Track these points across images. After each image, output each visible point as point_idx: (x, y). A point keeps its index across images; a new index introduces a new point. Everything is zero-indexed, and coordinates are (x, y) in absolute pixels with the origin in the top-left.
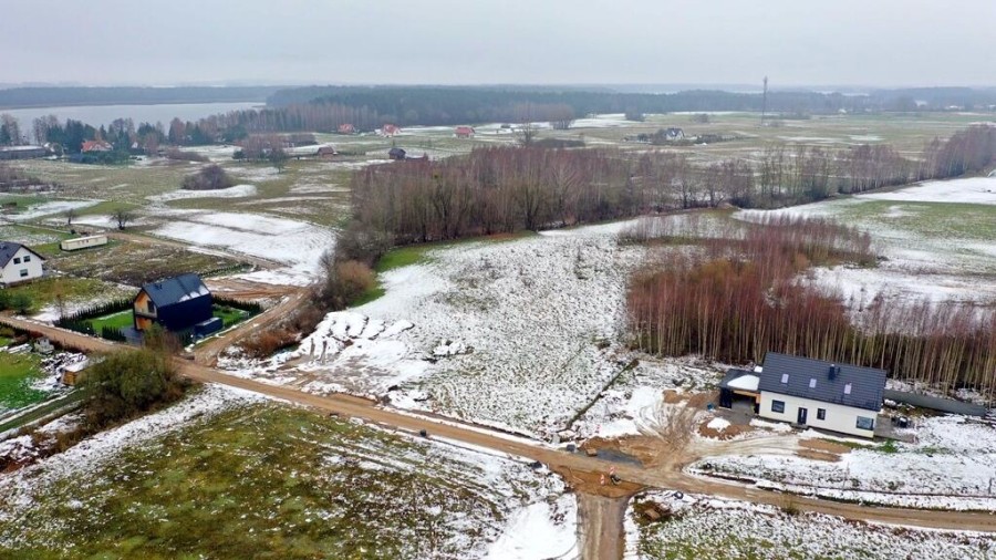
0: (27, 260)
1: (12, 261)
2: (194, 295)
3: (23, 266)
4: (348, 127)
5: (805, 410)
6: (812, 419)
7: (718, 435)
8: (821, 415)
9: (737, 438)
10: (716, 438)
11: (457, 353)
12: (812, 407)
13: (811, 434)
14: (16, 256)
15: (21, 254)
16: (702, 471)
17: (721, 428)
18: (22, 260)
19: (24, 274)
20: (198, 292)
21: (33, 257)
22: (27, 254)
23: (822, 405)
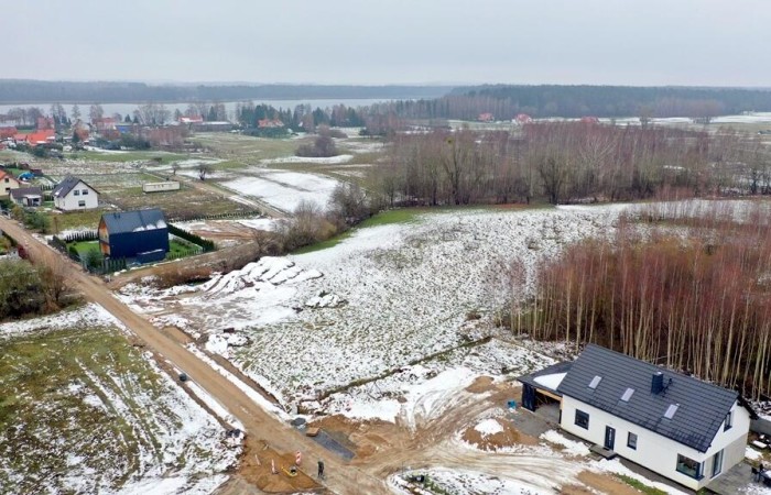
0: (85, 193)
1: (72, 193)
2: (150, 227)
3: (81, 197)
4: (488, 116)
5: (614, 430)
6: (620, 446)
7: (479, 441)
8: (631, 442)
9: (506, 450)
10: (476, 445)
11: (326, 306)
12: (623, 429)
13: (615, 467)
14: (76, 188)
15: (80, 187)
16: (405, 483)
17: (488, 432)
18: (81, 193)
19: (82, 204)
20: (155, 225)
21: (90, 191)
22: (85, 188)
23: (636, 430)
